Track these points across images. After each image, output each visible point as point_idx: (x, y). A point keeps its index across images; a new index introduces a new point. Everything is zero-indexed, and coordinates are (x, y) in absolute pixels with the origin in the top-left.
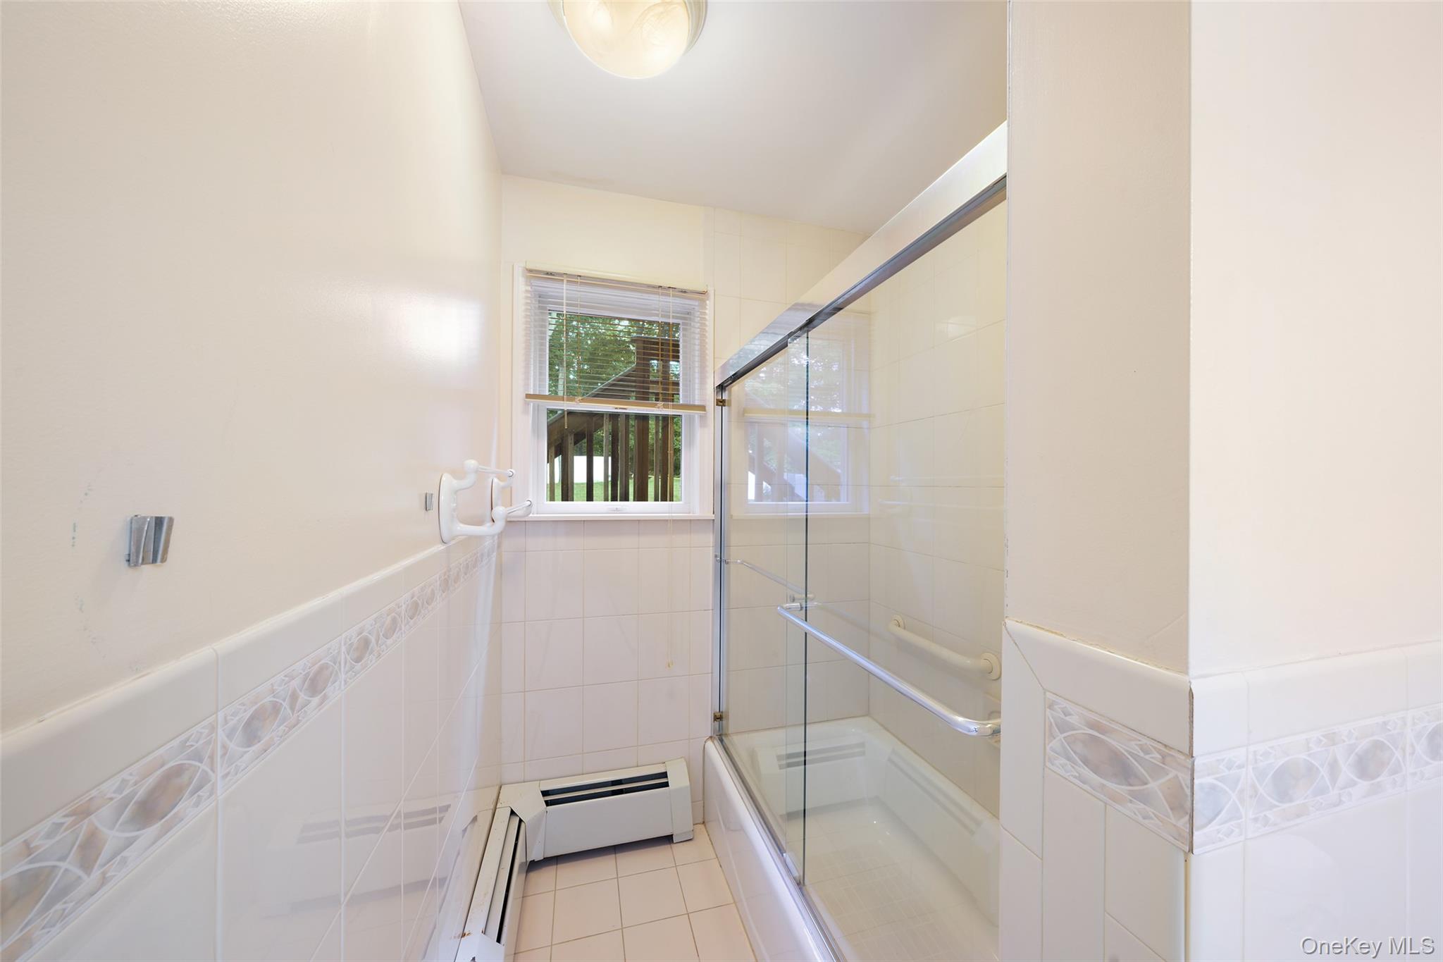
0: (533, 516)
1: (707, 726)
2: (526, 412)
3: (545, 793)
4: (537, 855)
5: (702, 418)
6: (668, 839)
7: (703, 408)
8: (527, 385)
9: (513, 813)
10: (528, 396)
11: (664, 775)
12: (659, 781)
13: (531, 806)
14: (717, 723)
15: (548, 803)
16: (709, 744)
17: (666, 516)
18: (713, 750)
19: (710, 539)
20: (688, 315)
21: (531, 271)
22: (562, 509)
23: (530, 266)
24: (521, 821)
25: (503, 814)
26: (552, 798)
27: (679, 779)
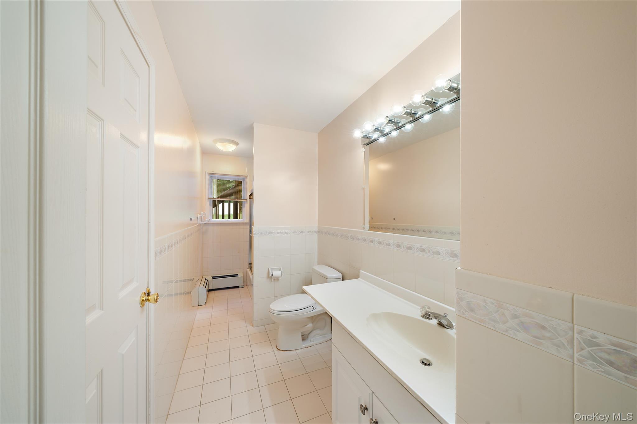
0: (209, 222)
1: (248, 266)
2: (208, 201)
3: (212, 277)
4: (211, 288)
5: (247, 202)
6: (238, 287)
7: (246, 200)
8: (208, 196)
9: (206, 279)
10: (209, 198)
11: (238, 275)
12: (237, 275)
13: (209, 278)
14: (250, 265)
15: (213, 279)
16: (248, 269)
17: (238, 222)
18: (249, 270)
19: (248, 227)
20: (244, 179)
21: (209, 173)
22: (215, 220)
23: (209, 172)
24: (208, 280)
25: (204, 279)
26: (213, 278)
27: (240, 275)
